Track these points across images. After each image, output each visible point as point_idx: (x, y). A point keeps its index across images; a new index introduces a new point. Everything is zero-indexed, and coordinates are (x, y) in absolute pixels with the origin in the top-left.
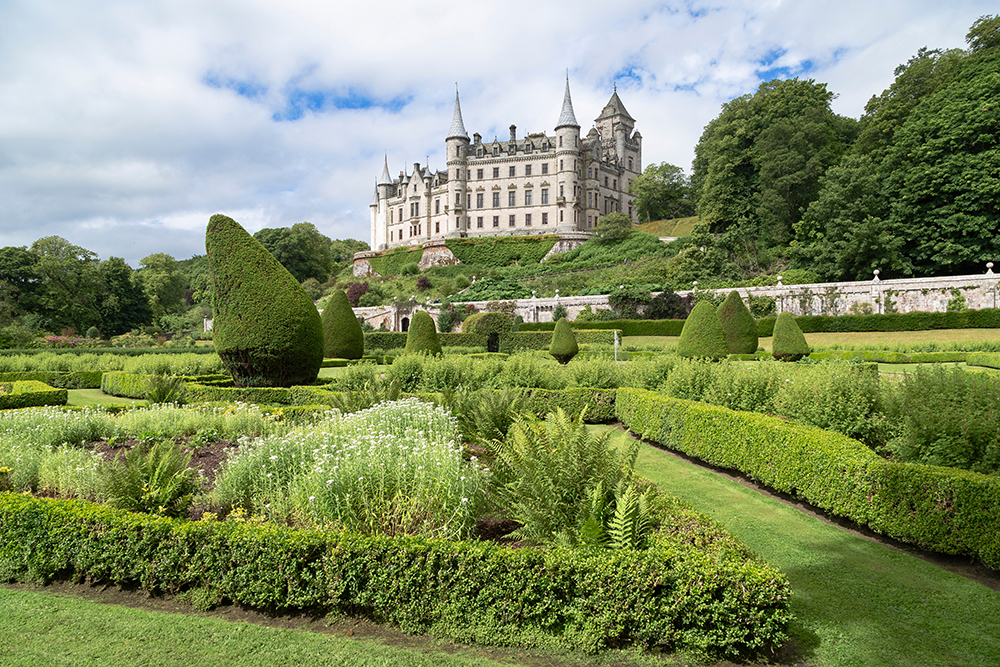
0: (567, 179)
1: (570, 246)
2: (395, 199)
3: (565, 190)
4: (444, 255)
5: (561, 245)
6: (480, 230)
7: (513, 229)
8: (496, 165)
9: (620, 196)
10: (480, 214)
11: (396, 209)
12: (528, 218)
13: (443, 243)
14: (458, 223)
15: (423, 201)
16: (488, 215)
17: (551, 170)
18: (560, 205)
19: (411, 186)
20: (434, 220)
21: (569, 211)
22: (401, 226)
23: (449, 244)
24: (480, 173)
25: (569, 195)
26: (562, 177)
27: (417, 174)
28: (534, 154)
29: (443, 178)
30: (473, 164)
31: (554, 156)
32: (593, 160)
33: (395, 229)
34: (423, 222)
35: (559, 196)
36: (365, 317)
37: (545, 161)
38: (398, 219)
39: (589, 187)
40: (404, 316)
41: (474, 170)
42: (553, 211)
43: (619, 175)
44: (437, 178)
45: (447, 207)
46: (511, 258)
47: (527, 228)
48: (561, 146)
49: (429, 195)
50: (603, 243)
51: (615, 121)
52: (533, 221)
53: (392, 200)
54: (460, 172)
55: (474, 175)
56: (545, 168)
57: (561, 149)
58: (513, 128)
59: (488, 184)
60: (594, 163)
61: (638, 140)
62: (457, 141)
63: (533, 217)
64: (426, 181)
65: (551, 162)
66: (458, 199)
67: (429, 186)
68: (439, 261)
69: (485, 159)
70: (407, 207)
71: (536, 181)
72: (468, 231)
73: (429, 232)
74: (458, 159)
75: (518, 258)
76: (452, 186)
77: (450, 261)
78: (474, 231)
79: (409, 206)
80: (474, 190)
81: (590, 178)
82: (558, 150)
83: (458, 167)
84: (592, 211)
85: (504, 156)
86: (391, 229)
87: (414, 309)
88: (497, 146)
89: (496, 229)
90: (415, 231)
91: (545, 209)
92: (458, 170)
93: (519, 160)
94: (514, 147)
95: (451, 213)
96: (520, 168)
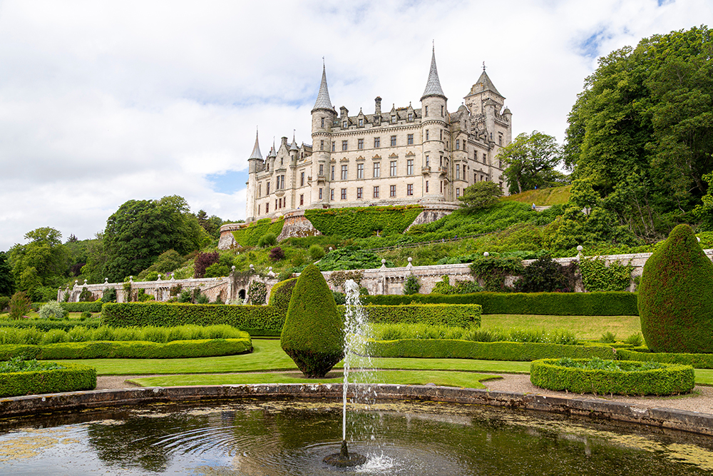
0: (434, 148)
1: (435, 216)
2: (264, 173)
3: (430, 160)
4: (303, 226)
5: (425, 215)
6: (343, 202)
7: (377, 200)
8: (361, 137)
9: (490, 171)
10: (343, 185)
11: (264, 182)
12: (393, 189)
13: (303, 213)
14: (321, 194)
15: (289, 173)
16: (352, 187)
17: (416, 140)
18: (425, 174)
19: (278, 159)
20: (299, 192)
21: (435, 180)
22: (268, 200)
23: (310, 215)
24: (345, 144)
25: (435, 165)
26: (427, 147)
27: (284, 147)
28: (399, 125)
29: (308, 150)
30: (338, 135)
31: (421, 126)
32: (461, 132)
33: (262, 202)
34: (288, 194)
35: (425, 166)
36: (202, 289)
37: (410, 132)
38: (266, 192)
39: (456, 158)
40: (241, 288)
41: (338, 141)
42: (418, 182)
43: (489, 150)
44: (302, 150)
45: (310, 179)
46: (373, 229)
47: (391, 199)
48: (426, 115)
49: (294, 167)
51: (484, 97)
52: (397, 193)
53: (260, 174)
54: (325, 144)
55: (339, 147)
56: (410, 138)
57: (427, 119)
58: (378, 100)
59: (352, 156)
60: (462, 134)
61: (508, 116)
62: (322, 113)
63: (397, 188)
64: (292, 153)
65: (417, 133)
66: (321, 170)
67: (295, 159)
68: (298, 233)
69: (350, 130)
70: (273, 180)
71: (401, 152)
72: (331, 203)
73: (293, 205)
74: (322, 130)
75: (380, 230)
76: (315, 158)
77: (309, 232)
78: (337, 203)
79: (275, 179)
80: (338, 161)
81: (457, 150)
82: (424, 119)
83: (323, 138)
84: (460, 183)
85: (369, 127)
86: (259, 202)
87: (252, 279)
88: (363, 117)
89: (359, 201)
90: (281, 204)
91: (410, 180)
92: (322, 141)
93: (383, 130)
94: (378, 118)
95: (314, 184)
96: (385, 139)
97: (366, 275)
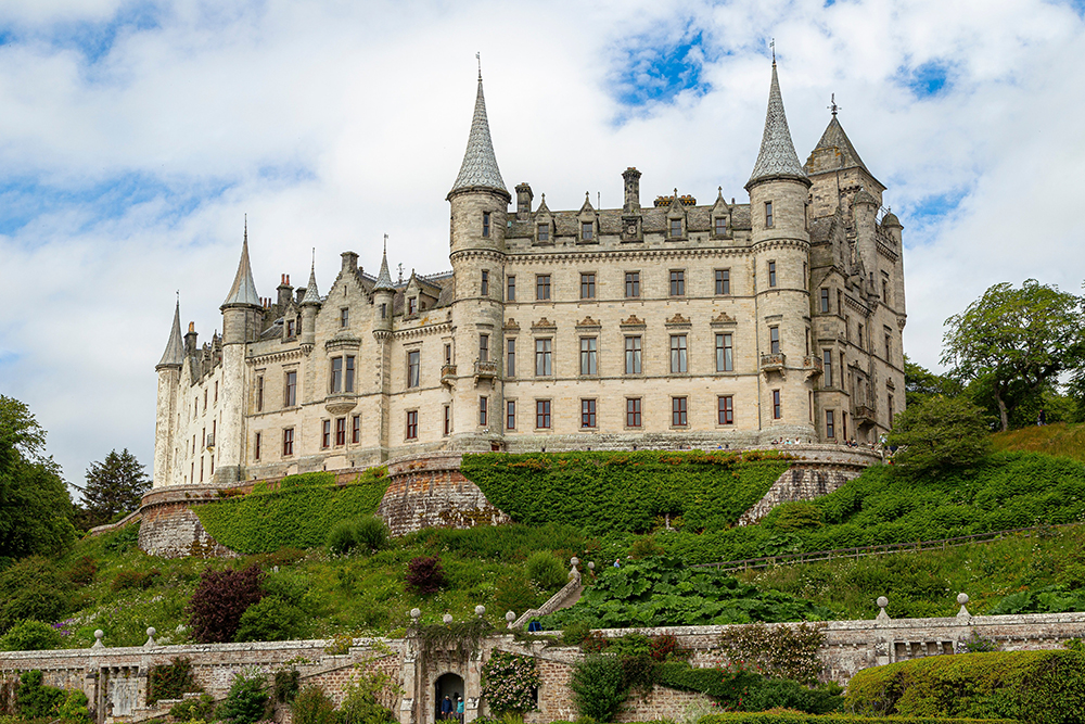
0: (789, 306)
1: (822, 482)
2: (276, 346)
3: (782, 336)
4: (457, 498)
5: (797, 478)
6: (543, 435)
7: (636, 434)
8: (587, 266)
9: (872, 366)
10: (542, 390)
11: (275, 373)
12: (680, 407)
13: (457, 464)
14: (483, 411)
15: (370, 351)
16: (566, 397)
17: (738, 283)
18: (772, 374)
19: (331, 311)
20: (400, 405)
21: (794, 390)
22: (291, 418)
23: (471, 470)
24: (543, 283)
25: (794, 350)
26: (771, 304)
27: (350, 280)
28: (692, 243)
29: (433, 293)
30: (524, 258)
31: (749, 249)
32: (834, 269)
33: (270, 426)
34: (368, 408)
35: (766, 349)
36: (303, 670)
37: (722, 263)
38: (281, 399)
39: (823, 334)
40: (443, 669)
41: (525, 275)
42: (749, 394)
43: (868, 315)
44: (413, 291)
45: (450, 370)
46: (655, 512)
47: (674, 433)
48: (768, 226)
49: (387, 336)
50: (923, 475)
51: (845, 183)
53: (260, 349)
54: (492, 279)
55: (526, 289)
56: (722, 279)
57: (770, 233)
58: (632, 177)
59: (566, 313)
60: (835, 276)
61: (895, 231)
62: (484, 198)
63: (691, 404)
64: (380, 299)
65: (738, 265)
66: (484, 349)
67: (390, 313)
68: (444, 515)
69: (559, 249)
70: (320, 361)
71: (700, 313)
72: (510, 436)
73: (384, 436)
74: (484, 243)
75: (675, 512)
76: (467, 315)
77: (476, 514)
78: (525, 436)
79: (327, 364)
80: (525, 326)
81: (826, 313)
82: (759, 234)
83: (488, 264)
85: (609, 243)
86: (254, 425)
88: (591, 218)
89: (589, 434)
90: (342, 431)
91: (725, 386)
92: (485, 273)
93: (648, 255)
94: (631, 223)
95: (465, 388)
96: (655, 276)
97: (833, 636)
